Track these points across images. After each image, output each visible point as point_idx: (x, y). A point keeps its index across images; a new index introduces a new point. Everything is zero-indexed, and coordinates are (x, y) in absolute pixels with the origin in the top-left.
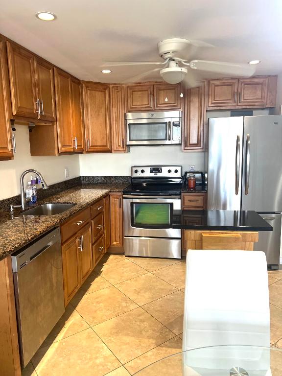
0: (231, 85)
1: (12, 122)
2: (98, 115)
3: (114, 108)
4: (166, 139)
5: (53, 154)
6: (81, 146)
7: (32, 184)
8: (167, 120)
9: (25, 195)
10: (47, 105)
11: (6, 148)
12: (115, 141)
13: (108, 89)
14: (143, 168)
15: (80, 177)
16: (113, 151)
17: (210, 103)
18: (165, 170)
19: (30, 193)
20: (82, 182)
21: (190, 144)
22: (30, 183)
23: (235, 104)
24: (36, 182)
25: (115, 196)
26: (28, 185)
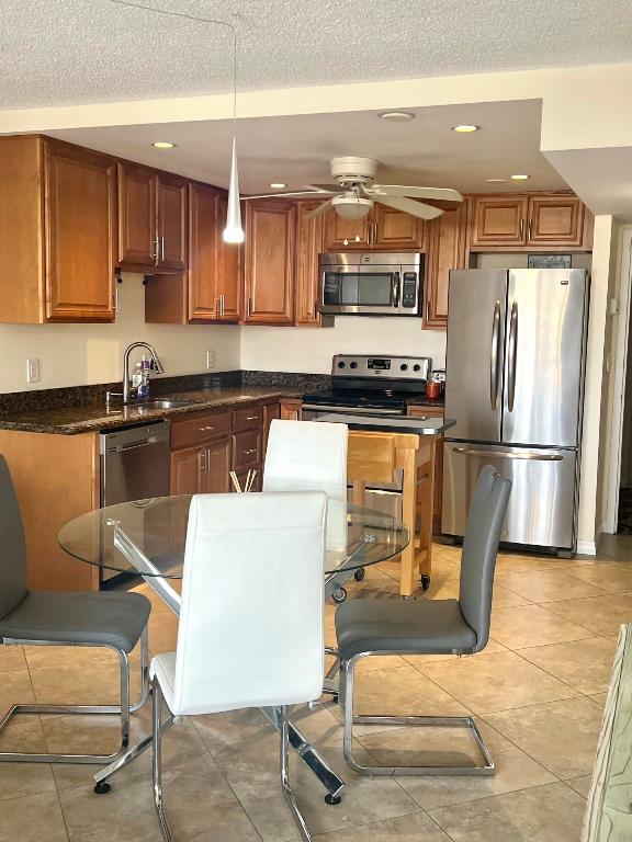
0: (515, 207)
1: (117, 271)
2: (272, 255)
3: (302, 244)
4: (390, 305)
5: (178, 321)
6: (234, 310)
7: (142, 367)
8: (392, 270)
9: (130, 383)
10: (173, 244)
11: (106, 307)
12: (301, 303)
13: (293, 209)
14: (354, 360)
15: (240, 372)
16: (297, 324)
17: (475, 239)
18: (396, 365)
19: (139, 380)
20: (244, 381)
21: (436, 316)
22: (139, 365)
23: (522, 243)
24: (152, 365)
25: (290, 407)
26: (136, 368)
